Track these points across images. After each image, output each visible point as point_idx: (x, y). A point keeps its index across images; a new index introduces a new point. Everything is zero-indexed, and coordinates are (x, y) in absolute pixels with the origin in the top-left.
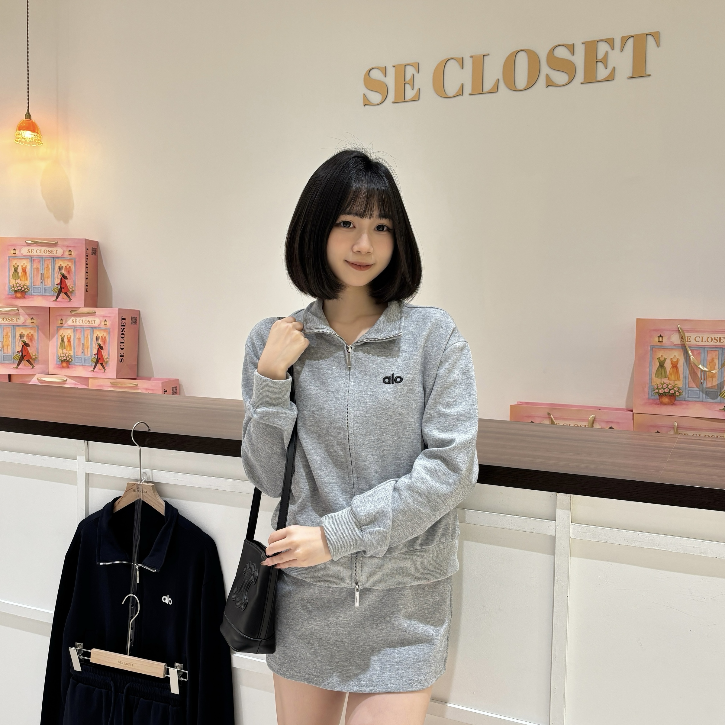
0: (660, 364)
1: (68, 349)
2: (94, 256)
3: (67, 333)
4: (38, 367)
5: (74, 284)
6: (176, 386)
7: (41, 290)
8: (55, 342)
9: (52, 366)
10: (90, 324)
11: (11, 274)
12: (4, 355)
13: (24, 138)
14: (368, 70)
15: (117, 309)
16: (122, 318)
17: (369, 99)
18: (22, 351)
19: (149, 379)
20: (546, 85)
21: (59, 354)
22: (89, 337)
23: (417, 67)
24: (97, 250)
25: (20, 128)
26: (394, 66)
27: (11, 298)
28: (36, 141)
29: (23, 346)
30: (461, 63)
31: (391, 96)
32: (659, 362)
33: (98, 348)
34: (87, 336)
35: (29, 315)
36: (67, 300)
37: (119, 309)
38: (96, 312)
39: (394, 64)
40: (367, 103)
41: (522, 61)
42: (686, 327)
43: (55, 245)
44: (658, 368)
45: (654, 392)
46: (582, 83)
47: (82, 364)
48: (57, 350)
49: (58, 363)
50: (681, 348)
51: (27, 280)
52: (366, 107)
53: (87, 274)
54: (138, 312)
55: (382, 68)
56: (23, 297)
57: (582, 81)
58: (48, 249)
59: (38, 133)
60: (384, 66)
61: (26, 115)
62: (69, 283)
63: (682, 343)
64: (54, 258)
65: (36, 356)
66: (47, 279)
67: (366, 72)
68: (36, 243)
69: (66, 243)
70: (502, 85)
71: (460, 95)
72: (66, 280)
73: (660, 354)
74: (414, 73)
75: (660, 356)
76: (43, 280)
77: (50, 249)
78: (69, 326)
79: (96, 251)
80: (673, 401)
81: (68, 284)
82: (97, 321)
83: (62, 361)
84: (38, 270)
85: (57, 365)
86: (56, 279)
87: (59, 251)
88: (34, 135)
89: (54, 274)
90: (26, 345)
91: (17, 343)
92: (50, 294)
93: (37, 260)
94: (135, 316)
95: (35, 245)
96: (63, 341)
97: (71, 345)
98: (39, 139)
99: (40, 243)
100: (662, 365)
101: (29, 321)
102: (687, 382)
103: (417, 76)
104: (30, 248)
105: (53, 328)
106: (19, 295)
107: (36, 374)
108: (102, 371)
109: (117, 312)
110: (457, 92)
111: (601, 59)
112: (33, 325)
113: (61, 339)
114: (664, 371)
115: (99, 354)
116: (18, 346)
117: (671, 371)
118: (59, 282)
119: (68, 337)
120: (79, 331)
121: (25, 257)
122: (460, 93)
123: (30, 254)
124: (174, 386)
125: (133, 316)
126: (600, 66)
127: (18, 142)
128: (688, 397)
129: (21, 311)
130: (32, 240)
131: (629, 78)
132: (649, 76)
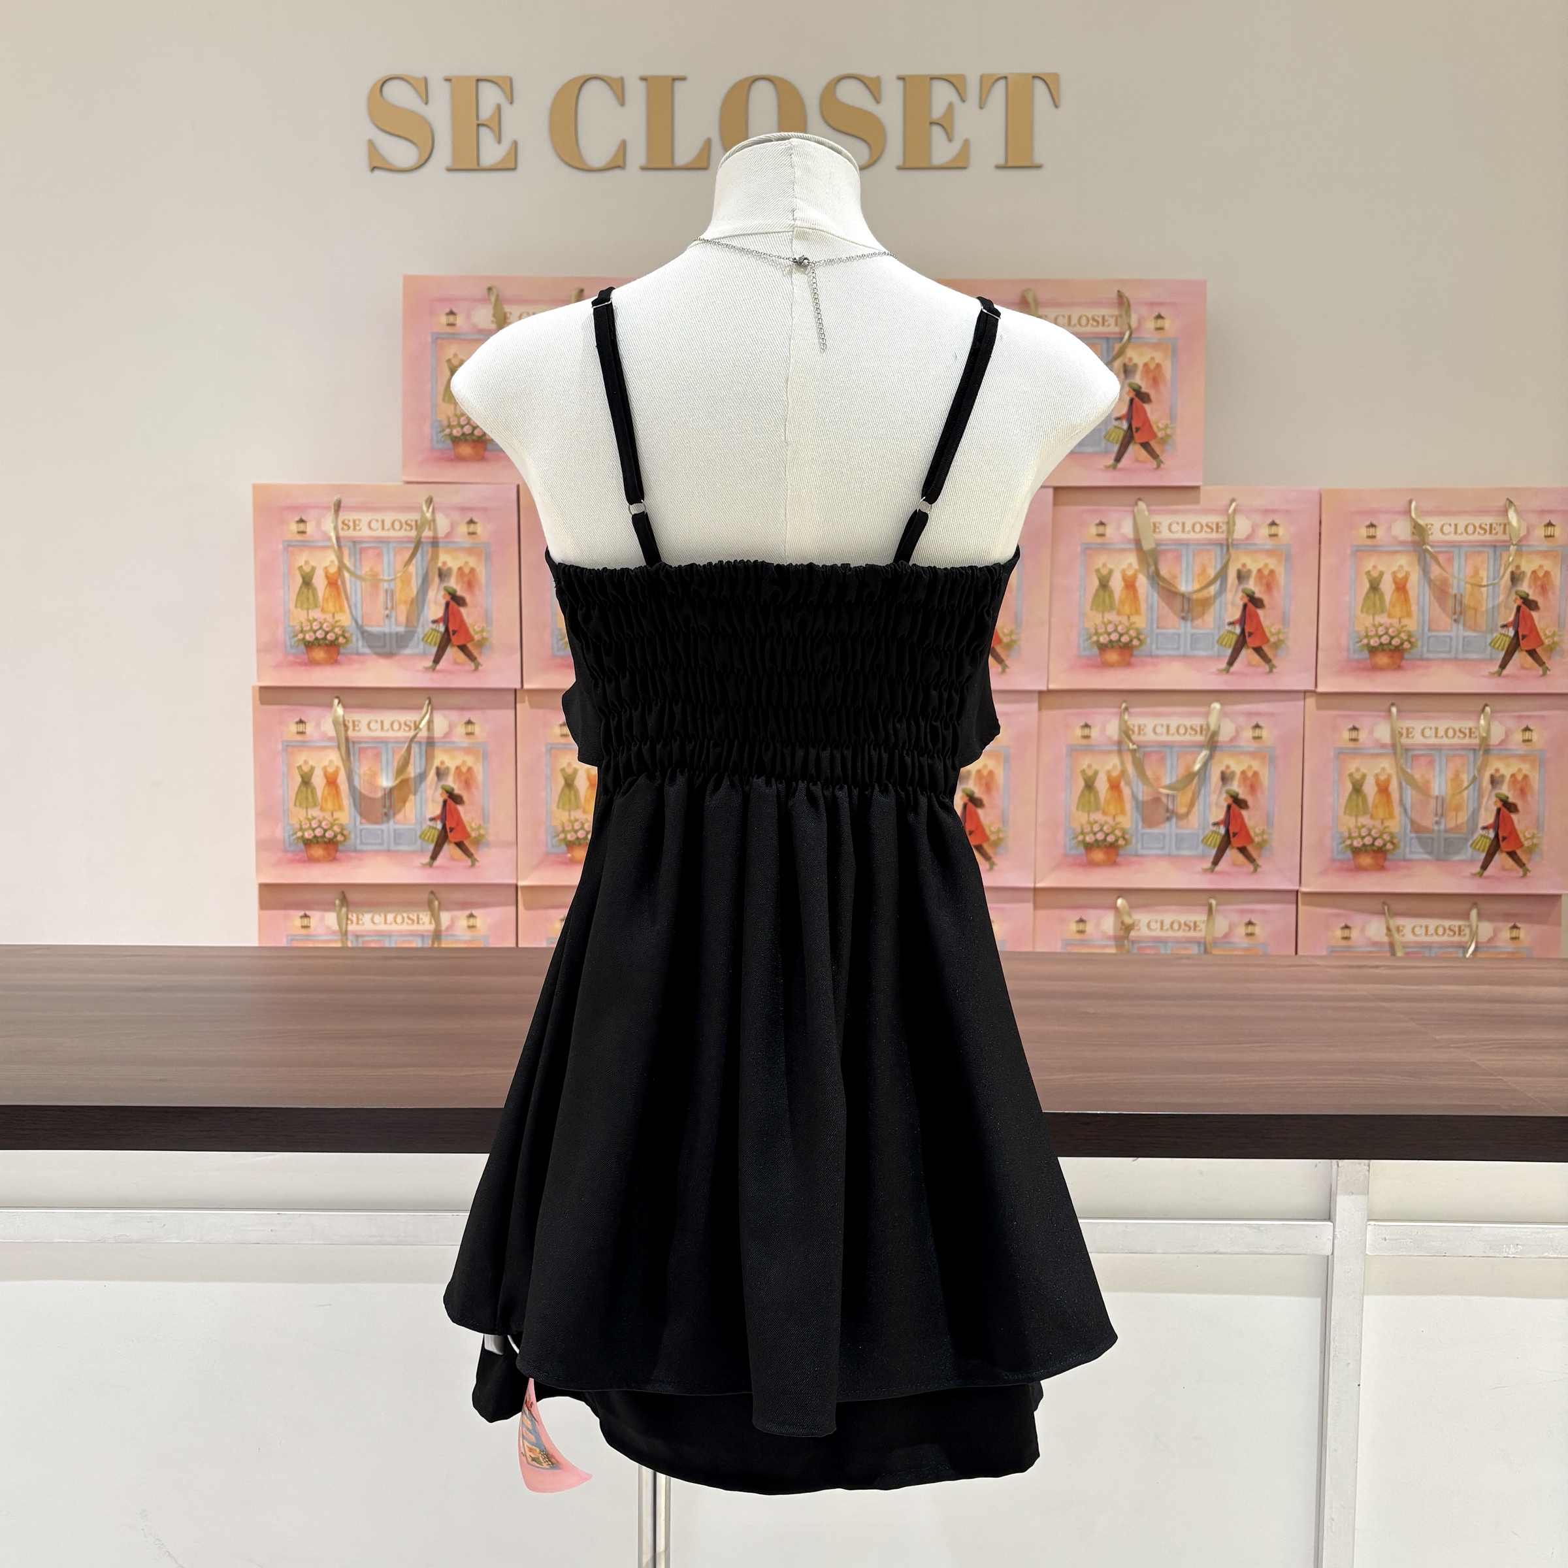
14: (379, 80)
17: (381, 152)
23: (507, 86)
26: (448, 80)
30: (617, 87)
31: (443, 154)
39: (448, 74)
40: (378, 163)
41: (764, 103)
46: (898, 168)
52: (376, 172)
55: (416, 80)
57: (899, 163)
60: (420, 75)
67: (375, 85)
70: (717, 154)
71: (619, 167)
74: (501, 103)
103: (507, 110)
110: (609, 162)
111: (939, 119)
122: (618, 163)
126: (938, 133)
131: (998, 167)
132: (1039, 167)
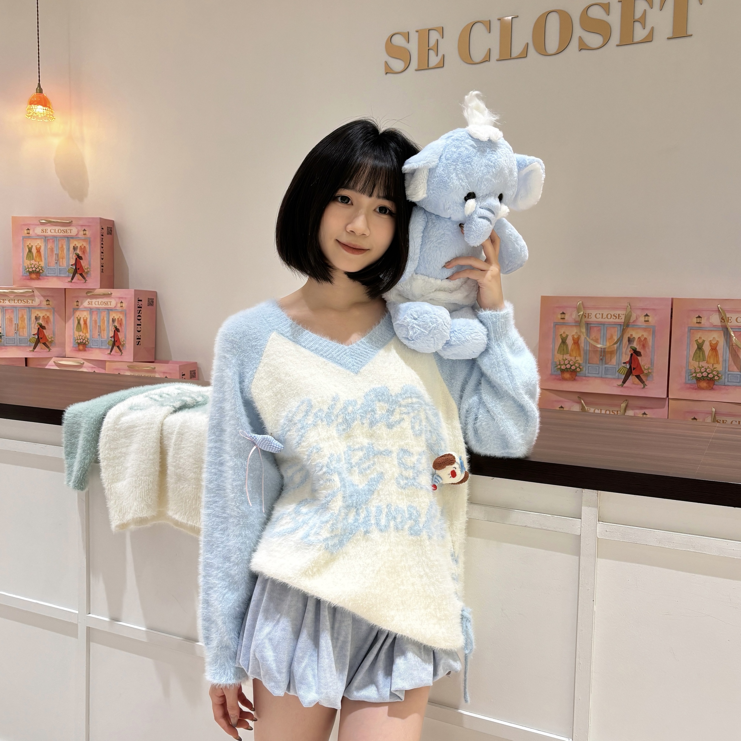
0: (698, 346)
1: (85, 332)
2: (109, 236)
3: (83, 315)
4: (55, 350)
5: (90, 264)
6: (194, 369)
7: (56, 270)
8: (71, 325)
9: (68, 350)
10: (106, 306)
11: (25, 255)
12: (20, 337)
13: (36, 113)
14: (389, 37)
15: (133, 290)
16: (139, 299)
17: (390, 66)
18: (38, 334)
19: (167, 362)
20: (579, 48)
21: (76, 336)
22: (105, 319)
23: (442, 31)
24: (112, 229)
25: (31, 103)
26: (417, 31)
27: (25, 279)
28: (48, 116)
29: (39, 328)
30: (488, 25)
31: (414, 64)
32: (697, 345)
33: (115, 331)
34: (104, 318)
35: (44, 296)
36: (82, 281)
37: (135, 290)
38: (111, 294)
39: (417, 29)
40: (389, 71)
41: (553, 23)
42: (727, 307)
43: (69, 224)
44: (696, 351)
45: (692, 376)
46: (617, 46)
47: (98, 347)
48: (74, 332)
49: (75, 346)
50: (721, 329)
51: (41, 261)
52: (388, 75)
53: (102, 254)
54: (155, 293)
55: (404, 33)
56: (38, 279)
57: (618, 43)
58: (62, 228)
59: (50, 108)
60: (406, 31)
61: (37, 88)
62: (83, 263)
63: (723, 324)
64: (69, 238)
65: (53, 339)
66: (61, 260)
68: (49, 222)
69: (81, 223)
70: (531, 50)
71: (487, 61)
72: (81, 261)
73: (697, 336)
74: (438, 39)
75: (698, 338)
76: (57, 261)
77: (65, 228)
78: (85, 308)
79: (111, 231)
80: (712, 386)
81: (83, 265)
82: (113, 303)
83: (79, 344)
84: (52, 250)
85: (74, 348)
86: (71, 259)
87: (74, 231)
88: (46, 110)
89: (69, 255)
90: (41, 327)
91: (33, 325)
92: (66, 275)
93: (51, 240)
94: (152, 298)
95: (49, 224)
96: (79, 323)
97: (87, 327)
98: (51, 114)
99: (54, 222)
100: (700, 348)
101: (45, 303)
102: (727, 365)
103: (441, 42)
104: (44, 228)
105: (69, 310)
106: (34, 276)
107: (52, 358)
108: (119, 354)
109: (133, 293)
110: (483, 59)
111: (639, 18)
112: (49, 307)
113: (77, 322)
114: (703, 354)
115: (115, 336)
116: (34, 328)
117: (710, 354)
118: (74, 262)
119: (84, 320)
120: (95, 313)
121: (39, 237)
122: (487, 59)
123: (44, 234)
124: (192, 370)
125: (150, 297)
126: (638, 26)
127: (30, 118)
128: (728, 381)
129: (36, 293)
130: (47, 220)
131: (669, 39)
132: (691, 36)
